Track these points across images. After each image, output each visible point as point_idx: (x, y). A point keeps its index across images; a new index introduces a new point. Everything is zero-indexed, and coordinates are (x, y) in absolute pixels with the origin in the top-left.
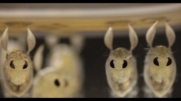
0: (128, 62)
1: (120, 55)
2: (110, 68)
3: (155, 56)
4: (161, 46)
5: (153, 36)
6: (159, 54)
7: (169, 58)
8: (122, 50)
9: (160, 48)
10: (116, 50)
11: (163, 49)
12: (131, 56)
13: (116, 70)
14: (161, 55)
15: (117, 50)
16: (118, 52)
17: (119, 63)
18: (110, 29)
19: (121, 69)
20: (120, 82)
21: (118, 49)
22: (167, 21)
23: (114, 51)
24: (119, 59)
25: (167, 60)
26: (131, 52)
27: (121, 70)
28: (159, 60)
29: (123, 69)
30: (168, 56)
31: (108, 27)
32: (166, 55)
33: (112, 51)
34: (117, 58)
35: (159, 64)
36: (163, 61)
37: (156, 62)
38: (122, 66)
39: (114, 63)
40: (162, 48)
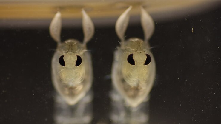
0: (82, 57)
1: (72, 50)
2: (59, 66)
3: (129, 52)
4: (137, 39)
5: (125, 25)
6: (134, 50)
7: (147, 55)
8: (74, 43)
9: (136, 41)
10: (66, 42)
11: (139, 43)
12: (85, 50)
13: (67, 68)
14: (138, 51)
15: (68, 43)
16: (70, 46)
17: (70, 59)
18: (58, 15)
19: (73, 67)
20: (71, 84)
21: (69, 41)
22: (144, 7)
23: (63, 44)
24: (71, 54)
25: (145, 58)
26: (84, 45)
27: (74, 69)
28: (135, 58)
29: (76, 67)
30: (146, 53)
31: (56, 13)
32: (144, 51)
33: (60, 44)
34: (69, 53)
35: (135, 63)
36: (140, 58)
37: (131, 60)
38: (75, 63)
39: (64, 59)
40: (138, 41)
